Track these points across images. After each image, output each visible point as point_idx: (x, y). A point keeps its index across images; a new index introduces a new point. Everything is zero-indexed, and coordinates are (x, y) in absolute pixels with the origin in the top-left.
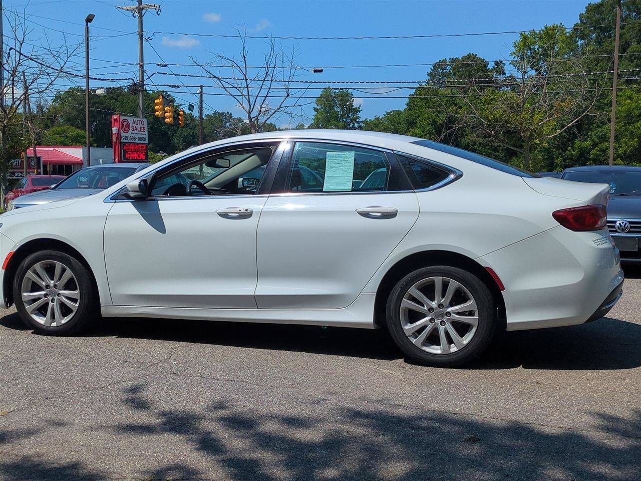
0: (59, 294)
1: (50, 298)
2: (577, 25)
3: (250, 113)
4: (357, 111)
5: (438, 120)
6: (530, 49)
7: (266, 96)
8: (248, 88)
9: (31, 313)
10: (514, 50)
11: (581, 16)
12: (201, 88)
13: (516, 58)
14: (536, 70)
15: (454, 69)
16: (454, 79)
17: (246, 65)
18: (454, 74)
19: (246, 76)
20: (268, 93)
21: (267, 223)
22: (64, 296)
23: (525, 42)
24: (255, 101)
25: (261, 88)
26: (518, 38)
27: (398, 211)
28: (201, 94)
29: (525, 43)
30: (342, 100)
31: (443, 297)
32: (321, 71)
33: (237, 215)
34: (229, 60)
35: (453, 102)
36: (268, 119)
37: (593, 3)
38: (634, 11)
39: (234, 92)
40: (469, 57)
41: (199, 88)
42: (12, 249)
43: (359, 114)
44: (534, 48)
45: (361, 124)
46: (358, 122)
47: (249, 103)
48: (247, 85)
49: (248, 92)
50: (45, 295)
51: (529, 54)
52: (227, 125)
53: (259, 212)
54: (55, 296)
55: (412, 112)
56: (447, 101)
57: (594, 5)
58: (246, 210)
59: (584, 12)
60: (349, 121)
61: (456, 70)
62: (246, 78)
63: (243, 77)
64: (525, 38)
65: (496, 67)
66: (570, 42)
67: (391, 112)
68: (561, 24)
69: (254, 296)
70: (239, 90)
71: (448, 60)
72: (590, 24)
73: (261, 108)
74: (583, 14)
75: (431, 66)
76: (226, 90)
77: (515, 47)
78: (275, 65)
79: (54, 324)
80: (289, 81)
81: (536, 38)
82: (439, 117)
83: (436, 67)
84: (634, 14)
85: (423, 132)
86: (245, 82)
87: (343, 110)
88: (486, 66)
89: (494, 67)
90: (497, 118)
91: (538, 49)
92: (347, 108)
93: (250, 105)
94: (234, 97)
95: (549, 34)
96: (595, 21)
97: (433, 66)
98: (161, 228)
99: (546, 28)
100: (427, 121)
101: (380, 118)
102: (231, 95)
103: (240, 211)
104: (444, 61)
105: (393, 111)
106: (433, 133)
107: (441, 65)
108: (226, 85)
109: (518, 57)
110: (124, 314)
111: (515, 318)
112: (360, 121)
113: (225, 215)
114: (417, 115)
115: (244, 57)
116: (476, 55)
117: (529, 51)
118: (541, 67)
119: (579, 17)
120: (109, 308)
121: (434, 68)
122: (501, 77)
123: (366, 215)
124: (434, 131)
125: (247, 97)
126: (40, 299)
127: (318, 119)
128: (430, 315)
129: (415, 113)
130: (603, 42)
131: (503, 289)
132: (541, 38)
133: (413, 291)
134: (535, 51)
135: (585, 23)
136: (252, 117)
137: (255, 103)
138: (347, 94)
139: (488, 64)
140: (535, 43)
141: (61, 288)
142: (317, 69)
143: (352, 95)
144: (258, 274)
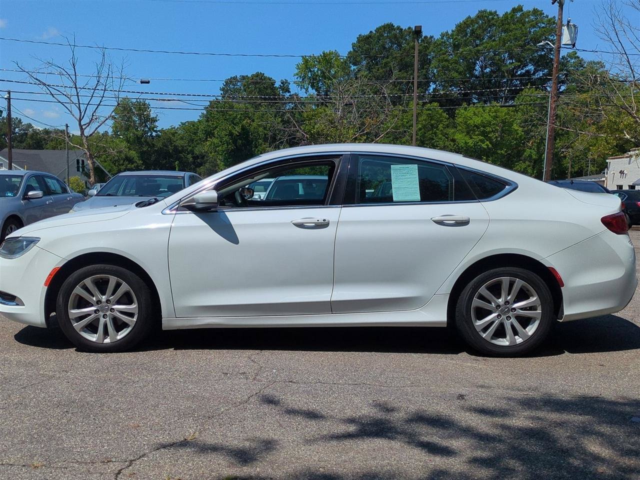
0: (113, 309)
1: (101, 314)
2: (350, 53)
3: (80, 120)
4: (154, 120)
5: (234, 132)
6: (311, 71)
7: (99, 105)
8: (78, 96)
9: (80, 331)
10: (296, 71)
11: (354, 45)
12: (9, 93)
13: (299, 78)
14: (316, 90)
15: (245, 86)
16: (245, 94)
17: (75, 73)
18: (245, 90)
19: (75, 84)
20: (101, 102)
21: (344, 232)
22: (118, 311)
23: (307, 64)
24: (86, 109)
25: (92, 96)
26: (300, 61)
27: (471, 219)
28: (9, 99)
29: (306, 66)
30: (140, 109)
31: (509, 295)
32: (148, 82)
33: (314, 224)
34: (58, 67)
35: (246, 115)
36: (99, 127)
37: (363, 34)
38: (396, 44)
39: (63, 99)
40: (257, 75)
41: (7, 93)
42: (57, 265)
43: (156, 124)
44: (314, 71)
45: (159, 133)
46: (156, 131)
47: (80, 110)
48: (78, 93)
49: (79, 99)
50: (96, 311)
51: (310, 75)
52: (17, 130)
53: (336, 222)
54: (107, 311)
55: (210, 123)
56: (241, 114)
57: (364, 37)
58: (324, 220)
59: (356, 42)
60: (147, 129)
61: (246, 87)
62: (76, 86)
63: (72, 85)
64: (306, 61)
65: (282, 85)
66: (345, 66)
67: (186, 123)
68: (336, 51)
69: (330, 302)
70: (68, 97)
71: (238, 77)
72: (361, 52)
73: (93, 116)
74: (355, 43)
75: (224, 82)
76: (53, 97)
77: (297, 69)
78: (108, 75)
79: (107, 341)
80: (119, 91)
81: (316, 62)
82: (235, 129)
83: (228, 83)
84: (395, 46)
85: (221, 142)
86: (75, 90)
87: (140, 119)
88: (273, 84)
89: (280, 85)
90: (318, 132)
91: (317, 71)
92: (144, 118)
93: (81, 113)
94: (63, 105)
95: (327, 59)
96: (365, 50)
97: (225, 82)
98: (234, 239)
99: (324, 53)
100: (224, 132)
101: (176, 127)
102: (60, 102)
103: (318, 221)
104: (235, 78)
105: (188, 122)
106: (230, 143)
107: (231, 81)
108: (53, 92)
109: (301, 77)
110: (191, 326)
111: (571, 310)
112: (158, 130)
113: (301, 226)
114: (214, 126)
115: (74, 65)
116: (264, 74)
117: (310, 73)
118: (321, 88)
119: (351, 46)
120: (170, 320)
121: (226, 84)
122: (287, 95)
123: (440, 223)
124: (231, 141)
125: (77, 105)
126: (90, 315)
127: (116, 127)
128: (497, 312)
129: (213, 124)
130: (372, 68)
131: (563, 285)
132: (319, 62)
133: (483, 290)
134: (315, 73)
135: (357, 52)
136: (82, 124)
137: (86, 110)
138: (144, 104)
139: (275, 82)
140: (315, 66)
141: (114, 303)
142: (143, 80)
143: (149, 105)
144: (334, 280)
